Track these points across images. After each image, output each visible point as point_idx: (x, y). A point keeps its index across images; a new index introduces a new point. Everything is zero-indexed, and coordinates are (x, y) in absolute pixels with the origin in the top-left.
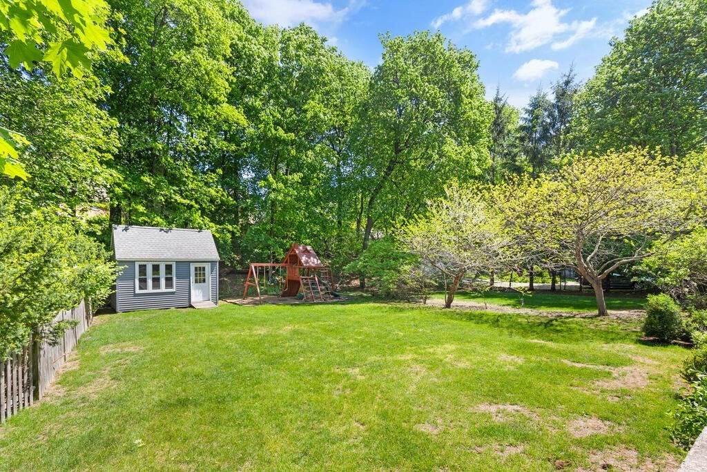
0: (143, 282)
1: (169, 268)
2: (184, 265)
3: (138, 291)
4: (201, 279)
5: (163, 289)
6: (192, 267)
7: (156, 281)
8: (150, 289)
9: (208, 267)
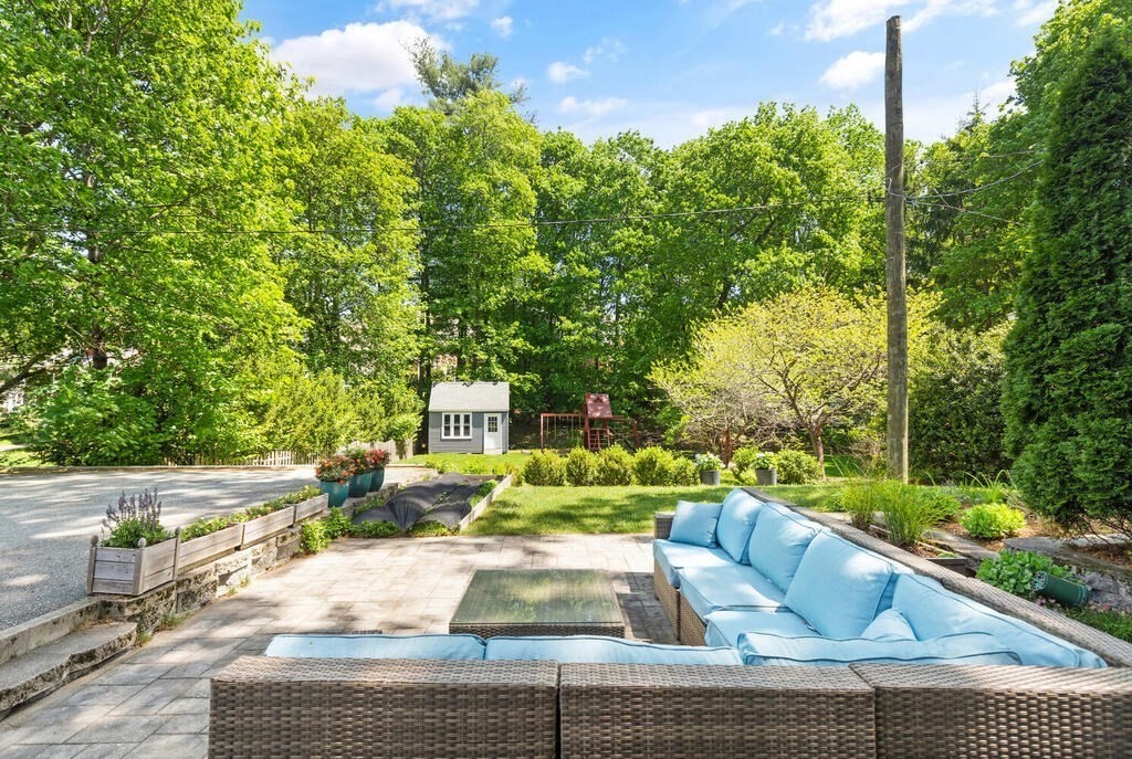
0: (447, 429)
1: (467, 419)
2: (479, 415)
3: (444, 437)
4: (493, 429)
5: (462, 436)
6: (486, 417)
7: (457, 428)
8: (452, 436)
9: (499, 416)
